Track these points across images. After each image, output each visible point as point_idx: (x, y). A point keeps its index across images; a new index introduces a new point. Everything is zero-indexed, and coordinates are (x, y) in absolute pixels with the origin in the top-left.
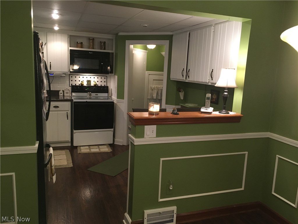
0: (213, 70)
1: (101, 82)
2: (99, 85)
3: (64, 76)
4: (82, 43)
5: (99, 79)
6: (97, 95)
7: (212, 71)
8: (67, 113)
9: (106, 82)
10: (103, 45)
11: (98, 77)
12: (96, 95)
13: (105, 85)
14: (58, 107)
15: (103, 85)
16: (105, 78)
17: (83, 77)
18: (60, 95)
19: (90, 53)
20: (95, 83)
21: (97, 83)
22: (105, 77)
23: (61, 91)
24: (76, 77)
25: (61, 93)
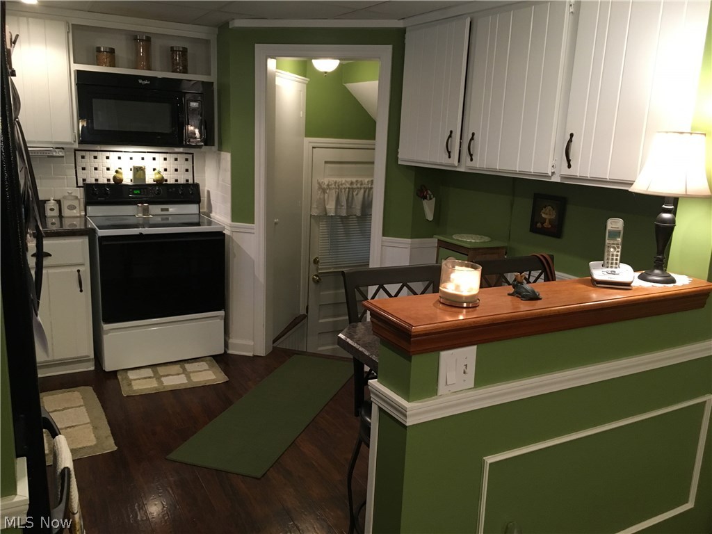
0: (572, 135)
1: (176, 170)
2: (171, 181)
3: (61, 154)
5: (170, 164)
6: (167, 210)
7: (570, 141)
8: (79, 271)
9: (190, 170)
10: (179, 58)
11: (165, 155)
12: (162, 210)
13: (187, 181)
14: (48, 255)
15: (182, 181)
16: (187, 160)
17: (119, 158)
18: (49, 213)
19: (140, 81)
20: (158, 177)
21: (165, 175)
22: (187, 156)
23: (52, 201)
24: (98, 157)
25: (52, 210)
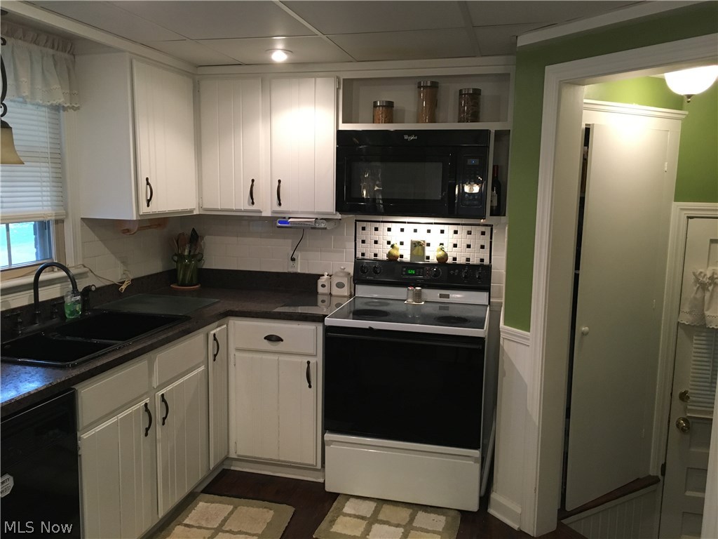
1: (469, 246)
2: (461, 260)
3: (323, 226)
4: (390, 105)
5: (462, 238)
6: (447, 296)
8: (308, 363)
9: (487, 246)
10: (472, 104)
11: (455, 227)
12: (441, 296)
13: (482, 260)
14: (279, 339)
15: (475, 261)
16: (483, 233)
17: (402, 230)
18: (320, 290)
19: (406, 137)
21: (451, 253)
22: (483, 229)
23: (326, 277)
24: (379, 229)
25: (323, 286)
